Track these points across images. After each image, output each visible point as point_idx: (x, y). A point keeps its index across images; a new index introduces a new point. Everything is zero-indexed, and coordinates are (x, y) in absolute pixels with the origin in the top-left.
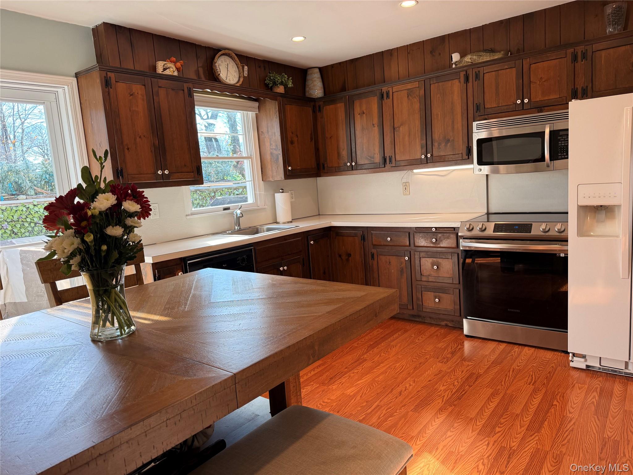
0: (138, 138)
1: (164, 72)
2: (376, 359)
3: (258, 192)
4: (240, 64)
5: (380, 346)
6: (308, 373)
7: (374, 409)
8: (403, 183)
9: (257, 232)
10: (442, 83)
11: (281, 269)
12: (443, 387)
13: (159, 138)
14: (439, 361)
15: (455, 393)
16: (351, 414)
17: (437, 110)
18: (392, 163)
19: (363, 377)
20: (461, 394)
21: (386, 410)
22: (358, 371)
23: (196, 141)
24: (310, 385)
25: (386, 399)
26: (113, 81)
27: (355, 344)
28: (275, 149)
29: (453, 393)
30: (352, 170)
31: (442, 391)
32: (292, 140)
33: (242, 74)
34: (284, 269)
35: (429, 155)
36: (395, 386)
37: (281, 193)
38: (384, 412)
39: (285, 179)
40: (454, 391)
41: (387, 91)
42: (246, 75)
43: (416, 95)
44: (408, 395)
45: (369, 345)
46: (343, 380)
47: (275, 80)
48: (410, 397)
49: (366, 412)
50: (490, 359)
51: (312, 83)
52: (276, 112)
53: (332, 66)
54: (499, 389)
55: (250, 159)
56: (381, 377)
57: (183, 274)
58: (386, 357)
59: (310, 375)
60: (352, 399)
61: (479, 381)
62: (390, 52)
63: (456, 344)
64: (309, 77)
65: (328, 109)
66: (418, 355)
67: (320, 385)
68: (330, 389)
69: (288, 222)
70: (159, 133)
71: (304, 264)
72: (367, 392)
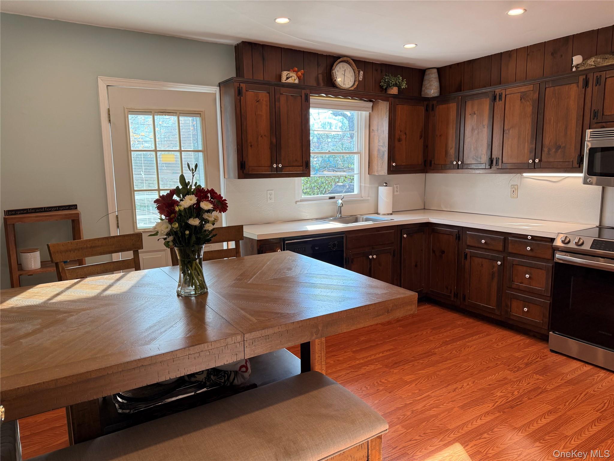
0: (260, 137)
1: (287, 80)
2: (446, 355)
3: (363, 185)
4: (356, 69)
5: (455, 344)
6: (376, 354)
7: (424, 398)
8: (512, 185)
9: (356, 220)
10: (558, 87)
11: (371, 257)
12: (501, 393)
13: (277, 137)
14: (509, 369)
15: (510, 401)
16: (400, 397)
17: (550, 115)
18: (498, 165)
19: (426, 368)
20: (516, 403)
21: (435, 401)
22: (423, 363)
23: (308, 140)
24: (374, 365)
25: (438, 391)
26: (244, 90)
27: (431, 337)
28: (382, 146)
29: (508, 400)
30: (458, 168)
31: (498, 396)
32: (400, 138)
33: (357, 78)
34: (373, 257)
35: (537, 161)
36: (453, 383)
37: (384, 187)
38: (432, 402)
39: (388, 174)
40: (510, 399)
41: (500, 93)
42: (361, 80)
43: (529, 99)
44: (461, 393)
45: (445, 341)
46: (406, 367)
47: (389, 82)
48: (462, 395)
49: (415, 399)
50: (566, 377)
51: (428, 83)
52: (387, 112)
53: (450, 67)
54: (560, 408)
55: (359, 154)
56: (442, 372)
57: (281, 251)
58: (457, 355)
59: (378, 356)
60: (406, 385)
61: (542, 396)
62: (508, 54)
63: (535, 356)
64: (426, 77)
65: (441, 108)
66: (490, 359)
67: (383, 366)
68: (391, 371)
69: (388, 214)
70: (277, 133)
71: (394, 255)
72: (424, 382)
